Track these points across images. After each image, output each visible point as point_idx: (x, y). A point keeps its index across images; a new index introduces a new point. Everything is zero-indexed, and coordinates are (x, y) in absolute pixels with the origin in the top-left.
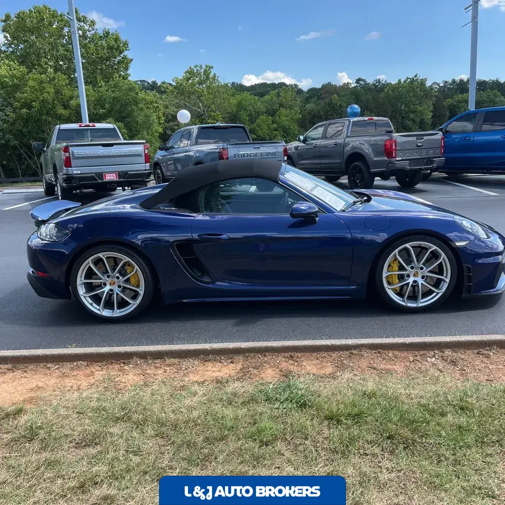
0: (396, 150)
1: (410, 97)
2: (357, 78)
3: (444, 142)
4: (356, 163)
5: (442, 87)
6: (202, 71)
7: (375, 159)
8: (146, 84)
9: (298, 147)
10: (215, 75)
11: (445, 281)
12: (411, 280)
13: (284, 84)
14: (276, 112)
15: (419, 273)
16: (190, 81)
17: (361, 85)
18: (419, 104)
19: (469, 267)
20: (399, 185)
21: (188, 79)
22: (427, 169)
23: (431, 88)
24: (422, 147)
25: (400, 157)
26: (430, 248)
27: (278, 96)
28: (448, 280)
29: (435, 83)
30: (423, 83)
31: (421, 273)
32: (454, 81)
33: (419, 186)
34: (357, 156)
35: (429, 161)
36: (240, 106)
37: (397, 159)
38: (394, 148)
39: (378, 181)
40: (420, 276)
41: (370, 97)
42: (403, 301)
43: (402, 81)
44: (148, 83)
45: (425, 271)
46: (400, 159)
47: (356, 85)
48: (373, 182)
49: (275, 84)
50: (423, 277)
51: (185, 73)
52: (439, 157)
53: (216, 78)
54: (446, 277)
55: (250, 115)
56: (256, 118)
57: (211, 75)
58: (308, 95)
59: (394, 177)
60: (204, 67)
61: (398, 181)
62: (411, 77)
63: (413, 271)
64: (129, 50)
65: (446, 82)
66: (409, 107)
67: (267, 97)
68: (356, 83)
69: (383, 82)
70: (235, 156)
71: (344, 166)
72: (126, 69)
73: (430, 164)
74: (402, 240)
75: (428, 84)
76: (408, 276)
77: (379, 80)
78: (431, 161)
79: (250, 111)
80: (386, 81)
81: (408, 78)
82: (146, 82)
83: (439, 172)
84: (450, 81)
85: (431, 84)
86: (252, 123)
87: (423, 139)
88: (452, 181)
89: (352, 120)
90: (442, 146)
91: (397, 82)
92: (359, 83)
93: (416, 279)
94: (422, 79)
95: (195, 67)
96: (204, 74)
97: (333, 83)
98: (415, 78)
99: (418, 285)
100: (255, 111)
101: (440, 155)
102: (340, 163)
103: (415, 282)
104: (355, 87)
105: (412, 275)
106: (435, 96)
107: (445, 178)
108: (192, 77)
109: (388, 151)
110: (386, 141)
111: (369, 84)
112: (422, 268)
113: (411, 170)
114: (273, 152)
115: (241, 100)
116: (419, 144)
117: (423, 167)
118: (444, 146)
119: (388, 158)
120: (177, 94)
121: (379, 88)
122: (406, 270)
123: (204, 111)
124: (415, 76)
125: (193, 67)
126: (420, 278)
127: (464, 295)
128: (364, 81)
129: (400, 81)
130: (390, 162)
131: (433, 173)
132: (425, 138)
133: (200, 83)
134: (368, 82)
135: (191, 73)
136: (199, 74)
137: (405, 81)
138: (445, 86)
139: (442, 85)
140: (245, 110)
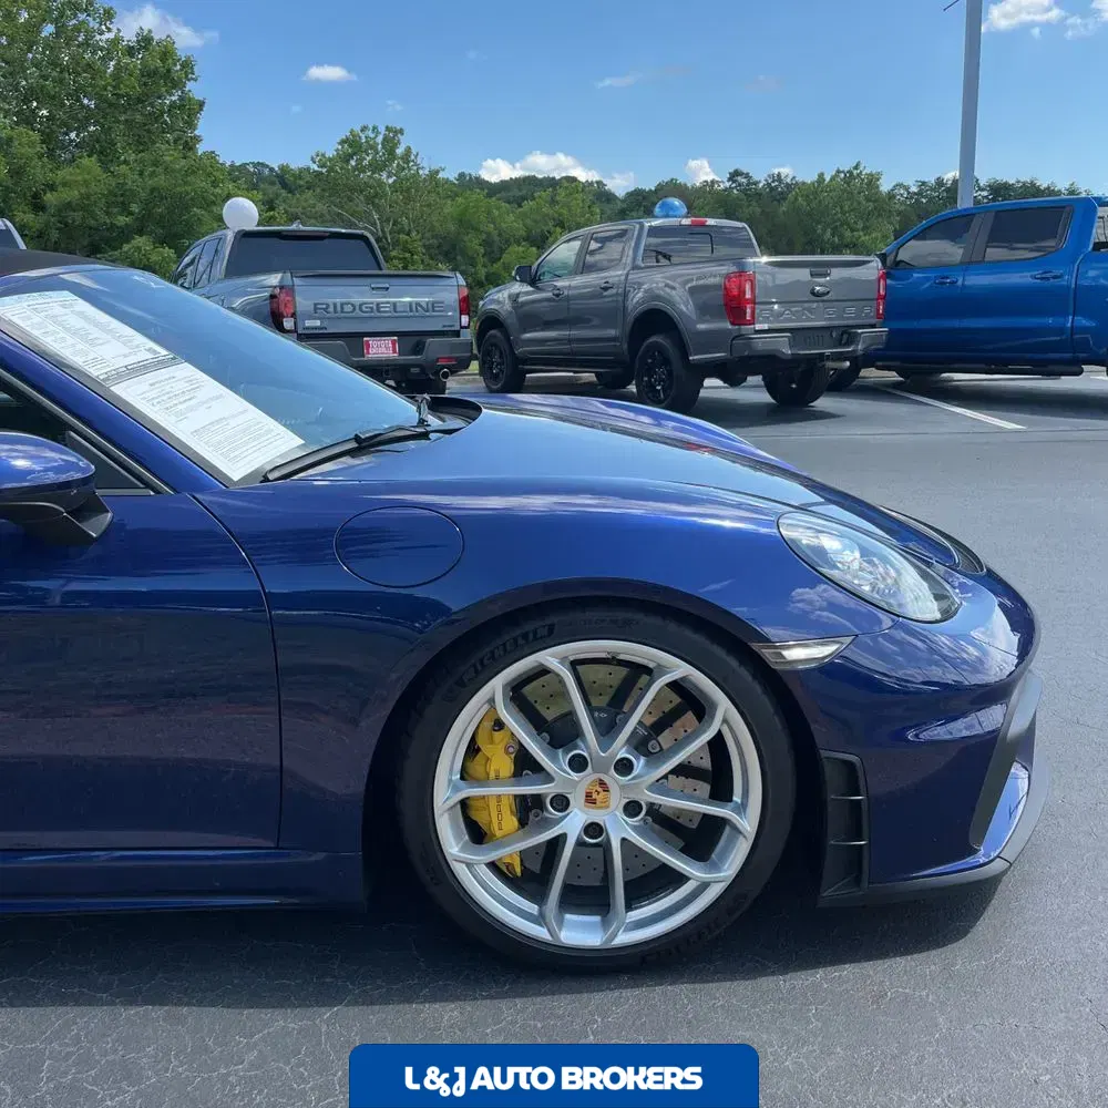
0: (753, 301)
1: (844, 213)
2: (732, 171)
3: (886, 286)
4: (653, 339)
5: (915, 194)
6: (380, 139)
7: (701, 327)
8: (267, 171)
9: (518, 295)
10: (408, 150)
11: (737, 830)
12: (572, 824)
13: (573, 180)
14: (547, 238)
15: (614, 789)
16: (353, 163)
17: (740, 185)
18: (863, 230)
19: (850, 764)
20: (773, 401)
21: (349, 157)
22: (841, 357)
23: (891, 195)
24: (825, 298)
25: (766, 320)
26: (662, 670)
27: (553, 202)
28: (748, 824)
29: (900, 185)
30: (873, 181)
31: (623, 787)
32: (940, 182)
33: (823, 403)
34: (655, 320)
35: (846, 334)
36: (464, 223)
37: (758, 327)
38: (748, 296)
39: (713, 387)
40: (617, 800)
41: (758, 210)
42: (540, 920)
43: (828, 178)
44: (272, 170)
45: (645, 780)
46: (766, 327)
47: (728, 185)
48: (699, 392)
49: (554, 178)
50: (632, 808)
51: (339, 144)
52: (873, 326)
53: (413, 157)
54: (742, 808)
55: (487, 243)
56: (502, 251)
57: (400, 151)
58: (625, 206)
59: (759, 378)
60: (382, 129)
61: (770, 387)
62: (846, 170)
63: (584, 780)
64: (195, 80)
65: (924, 183)
66: (841, 237)
67: (528, 204)
68: (729, 180)
69: (789, 180)
70: (316, 309)
71: (625, 346)
72: (191, 125)
73: (848, 344)
74: (518, 632)
75: (885, 186)
76: (562, 803)
77: (779, 175)
78: (850, 334)
79: (489, 234)
80: (794, 178)
81: (838, 171)
82: (267, 166)
83: (878, 368)
84: (932, 180)
85: (890, 187)
86: (494, 261)
87: (829, 275)
88: (916, 394)
89: (647, 225)
90: (880, 297)
91: (816, 178)
92: (734, 182)
93: (597, 816)
94: (871, 175)
95: (362, 131)
96: (383, 147)
97: (681, 180)
98: (855, 172)
99: (606, 848)
100: (500, 235)
101: (874, 321)
102: (614, 339)
103: (594, 829)
104: (726, 190)
105: (577, 800)
106: (899, 213)
107: (896, 385)
108: (355, 154)
109: (734, 306)
110: (728, 277)
111: (756, 183)
112: (624, 767)
113: (796, 359)
114: (427, 303)
115: (466, 209)
116: (817, 288)
117: (827, 351)
118: (884, 297)
119: (733, 324)
120: (323, 190)
121: (778, 192)
122: (549, 778)
123: (383, 231)
124: (856, 168)
125: (357, 129)
126: (620, 814)
127: (832, 891)
128: (747, 176)
129: (821, 176)
130: (740, 336)
131: (864, 372)
132: (836, 273)
133: (377, 167)
134: (756, 178)
135: (353, 145)
136: (372, 147)
137: (833, 179)
138: (919, 194)
139: (914, 189)
140: (476, 229)
